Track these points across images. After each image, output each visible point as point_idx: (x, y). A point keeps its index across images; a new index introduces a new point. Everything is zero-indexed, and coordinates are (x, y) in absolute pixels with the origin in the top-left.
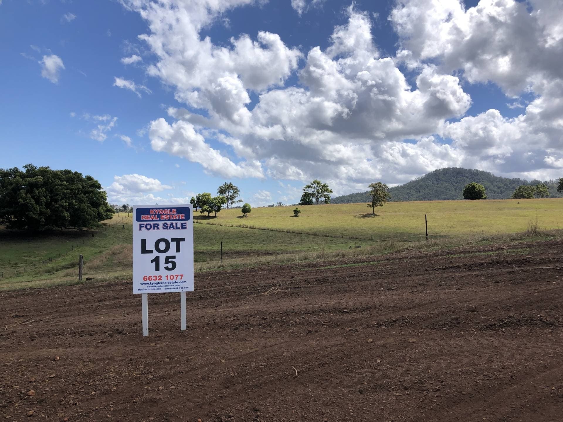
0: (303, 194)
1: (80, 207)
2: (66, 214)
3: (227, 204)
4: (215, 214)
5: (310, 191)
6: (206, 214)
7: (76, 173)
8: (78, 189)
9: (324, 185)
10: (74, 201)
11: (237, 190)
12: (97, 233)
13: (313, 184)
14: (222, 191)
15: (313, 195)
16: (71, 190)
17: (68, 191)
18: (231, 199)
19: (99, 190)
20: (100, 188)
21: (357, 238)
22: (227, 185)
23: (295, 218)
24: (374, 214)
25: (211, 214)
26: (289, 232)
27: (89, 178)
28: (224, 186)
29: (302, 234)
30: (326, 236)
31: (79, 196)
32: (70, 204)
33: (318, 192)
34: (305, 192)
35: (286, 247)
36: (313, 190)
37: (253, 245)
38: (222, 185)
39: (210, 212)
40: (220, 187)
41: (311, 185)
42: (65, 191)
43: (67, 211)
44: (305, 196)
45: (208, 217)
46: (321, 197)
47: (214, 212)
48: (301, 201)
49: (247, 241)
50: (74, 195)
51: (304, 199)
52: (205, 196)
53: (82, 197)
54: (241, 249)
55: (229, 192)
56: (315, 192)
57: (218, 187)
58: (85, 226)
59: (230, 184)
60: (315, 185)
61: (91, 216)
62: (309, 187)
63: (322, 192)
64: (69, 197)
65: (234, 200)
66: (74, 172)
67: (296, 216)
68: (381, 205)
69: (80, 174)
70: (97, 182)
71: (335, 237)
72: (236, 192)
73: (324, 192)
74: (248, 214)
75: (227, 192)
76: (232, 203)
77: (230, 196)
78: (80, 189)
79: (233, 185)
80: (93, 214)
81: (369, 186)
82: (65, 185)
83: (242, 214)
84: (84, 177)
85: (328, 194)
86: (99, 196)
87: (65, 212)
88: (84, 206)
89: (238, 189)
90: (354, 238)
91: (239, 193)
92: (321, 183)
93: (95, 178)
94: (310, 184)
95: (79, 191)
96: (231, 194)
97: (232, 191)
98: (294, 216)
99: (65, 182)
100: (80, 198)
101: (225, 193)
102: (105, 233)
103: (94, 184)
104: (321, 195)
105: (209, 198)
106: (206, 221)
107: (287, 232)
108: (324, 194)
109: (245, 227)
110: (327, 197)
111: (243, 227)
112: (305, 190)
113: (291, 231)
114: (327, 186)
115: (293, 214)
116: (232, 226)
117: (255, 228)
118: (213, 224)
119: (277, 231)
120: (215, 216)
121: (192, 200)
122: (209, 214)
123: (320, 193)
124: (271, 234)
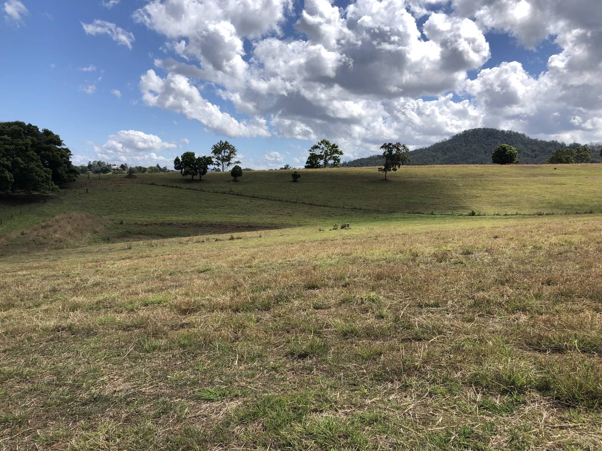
1: (28, 167)
2: (8, 174)
3: (223, 166)
4: (200, 177)
5: (318, 152)
6: (189, 177)
7: (30, 125)
8: (26, 145)
9: (334, 145)
10: (19, 159)
11: (234, 150)
12: (52, 198)
13: (321, 145)
14: (217, 150)
15: (321, 157)
16: (16, 145)
17: (12, 147)
18: (227, 160)
19: (58, 147)
20: (60, 143)
21: (360, 209)
22: (223, 144)
23: (293, 184)
24: (386, 179)
25: (195, 177)
26: (282, 201)
27: (47, 133)
28: (219, 145)
30: (325, 206)
31: (28, 153)
32: (15, 163)
33: (326, 153)
34: (311, 153)
35: (273, 219)
36: (321, 151)
37: (236, 216)
38: (216, 144)
39: (193, 174)
40: (214, 146)
41: (319, 146)
42: (8, 147)
43: (10, 171)
44: (311, 158)
45: (192, 181)
46: (330, 159)
47: (198, 175)
48: (307, 163)
49: (229, 211)
50: (21, 152)
51: (311, 161)
52: (187, 156)
53: (33, 154)
54: (219, 221)
56: (323, 154)
57: (212, 146)
58: (36, 190)
59: (226, 142)
60: (323, 146)
61: (42, 177)
62: (316, 147)
63: (331, 154)
64: (13, 154)
65: (231, 161)
66: (27, 124)
67: (295, 181)
68: (395, 170)
69: (36, 127)
70: (57, 137)
71: (334, 207)
72: (233, 151)
73: (333, 153)
74: (238, 178)
75: (223, 152)
76: (228, 165)
77: (226, 156)
78: (29, 144)
79: (230, 144)
80: (46, 176)
81: (382, 147)
82: (6, 140)
83: (233, 178)
84: (40, 130)
85: (337, 155)
86: (58, 154)
87: (7, 172)
88: (33, 165)
89: (236, 148)
90: (356, 209)
91: (235, 153)
92: (330, 143)
93: (55, 133)
94: (317, 144)
95: (27, 147)
96: (227, 154)
97: (229, 151)
98: (292, 181)
99: (6, 136)
100: (28, 156)
101: (220, 153)
102: (62, 198)
103: (52, 139)
104: (330, 156)
105: (193, 158)
106: (188, 186)
107: (279, 201)
108: (334, 155)
109: (232, 193)
110: (336, 160)
111: (229, 194)
112: (311, 151)
113: (284, 200)
114: (337, 147)
115: (291, 179)
116: (217, 193)
117: (243, 196)
118: (194, 190)
119: (268, 199)
120: (200, 180)
121: (177, 161)
122: (193, 177)
123: (329, 155)
124: (261, 202)
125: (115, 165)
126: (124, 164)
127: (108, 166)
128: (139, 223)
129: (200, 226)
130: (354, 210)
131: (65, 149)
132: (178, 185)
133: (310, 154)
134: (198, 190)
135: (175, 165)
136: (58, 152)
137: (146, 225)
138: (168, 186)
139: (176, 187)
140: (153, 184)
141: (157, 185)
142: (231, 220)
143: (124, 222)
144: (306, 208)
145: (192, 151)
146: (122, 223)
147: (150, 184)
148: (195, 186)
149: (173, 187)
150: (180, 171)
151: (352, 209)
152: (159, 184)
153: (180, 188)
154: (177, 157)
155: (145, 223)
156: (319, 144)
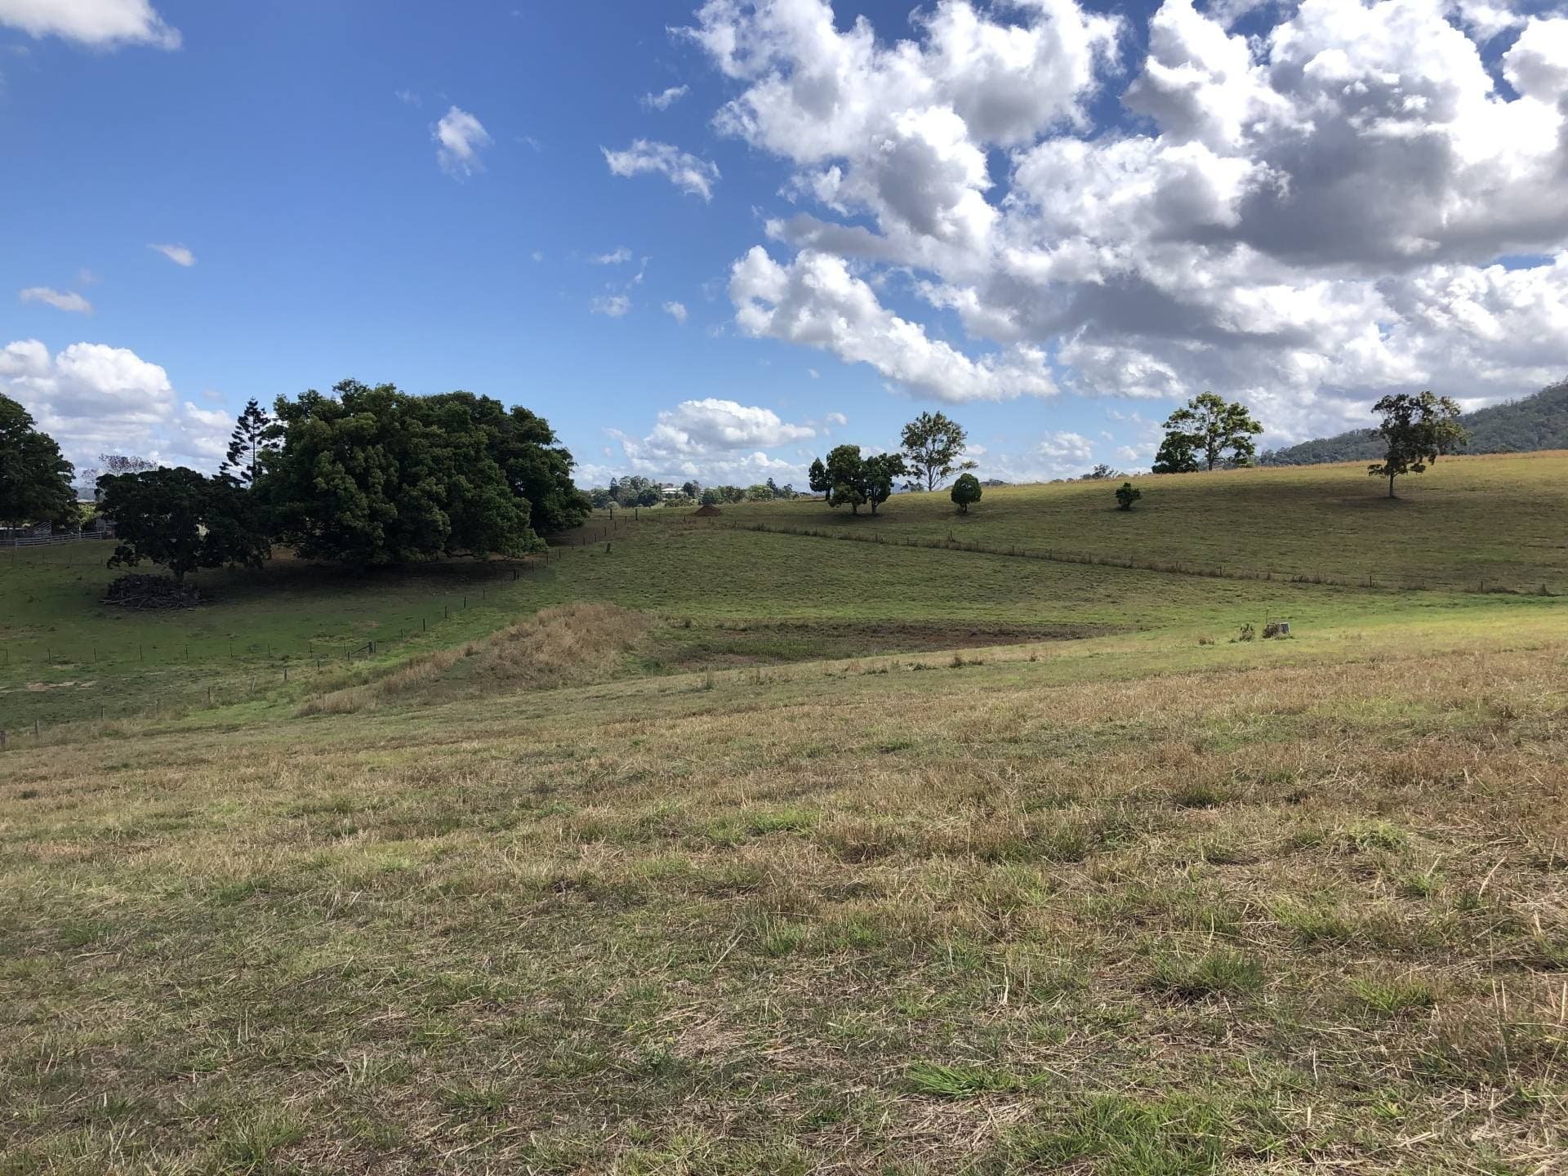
0: (1164, 438)
1: (480, 496)
2: (439, 516)
3: (931, 477)
4: (874, 507)
5: (1188, 428)
6: (847, 507)
7: (485, 399)
8: (477, 445)
9: (1235, 407)
10: (462, 479)
11: (959, 433)
12: (531, 567)
13: (1196, 408)
14: (914, 438)
15: (1198, 442)
16: (456, 448)
17: (448, 452)
18: (941, 462)
19: (545, 447)
20: (547, 439)
21: (1318, 582)
22: (929, 421)
23: (1121, 518)
24: (1392, 497)
25: (861, 508)
26: (1090, 562)
27: (521, 415)
28: (919, 424)
29: (1130, 567)
30: (1213, 575)
31: (480, 465)
32: (453, 489)
33: (1213, 431)
34: (1170, 431)
35: (1066, 613)
36: (1197, 425)
37: (966, 604)
38: (913, 421)
39: (856, 502)
41: (1192, 411)
42: (437, 451)
43: (443, 507)
44: (1169, 445)
45: (854, 517)
46: (1224, 445)
47: (869, 502)
48: (1158, 459)
49: (949, 591)
50: (467, 462)
51: (1168, 452)
52: (842, 454)
53: (490, 468)
55: (934, 441)
56: (1203, 433)
57: (902, 427)
58: (495, 549)
59: (938, 416)
60: (1202, 410)
61: (509, 519)
62: (1184, 415)
63: (1228, 431)
64: (449, 468)
65: (949, 463)
66: (478, 397)
67: (1125, 508)
68: (1419, 469)
69: (497, 403)
70: (542, 424)
71: (1241, 578)
72: (955, 438)
73: (1233, 429)
74: (970, 505)
75: (930, 441)
76: (943, 473)
77: (938, 452)
78: (482, 443)
79: (947, 421)
80: (518, 516)
81: (1378, 407)
82: (435, 435)
83: (956, 506)
84: (507, 410)
85: (1246, 435)
86: (544, 463)
87: (436, 509)
88: (490, 492)
89: (963, 430)
90: (1307, 581)
91: (963, 442)
92: (1223, 401)
93: (538, 415)
94: (1186, 408)
95: (478, 451)
96: (939, 446)
97: (945, 438)
98: (1117, 510)
99: (435, 428)
100: (481, 471)
101: (923, 445)
102: (553, 567)
103: (531, 429)
104: (1223, 439)
105: (856, 459)
106: (844, 530)
107: (1083, 562)
108: (1235, 435)
109: (953, 545)
110: (1243, 447)
111: (947, 547)
112: (1169, 427)
113: (1096, 560)
114: (1243, 412)
115: (1115, 504)
116: (915, 545)
117: (983, 551)
118: (859, 539)
119: (1050, 558)
120: (874, 516)
121: (816, 468)
122: (855, 508)
123: (1221, 435)
124: (1031, 567)
125: (671, 485)
126: (692, 482)
127: (655, 487)
128: (728, 624)
129: (874, 631)
130: (1300, 585)
131: (559, 452)
132: (820, 530)
133: (1168, 434)
134: (866, 541)
135: (813, 480)
136: (544, 459)
137: (744, 630)
138: (795, 533)
139: (815, 535)
140: (759, 529)
141: (769, 531)
142: (953, 617)
143: (694, 623)
144: (1158, 582)
145: (854, 444)
146: (687, 626)
147: (754, 530)
148: (861, 530)
149: (807, 534)
150: (824, 493)
151: (1293, 581)
152: (773, 528)
153: (825, 536)
154: (818, 460)
155: (742, 626)
156: (1191, 406)
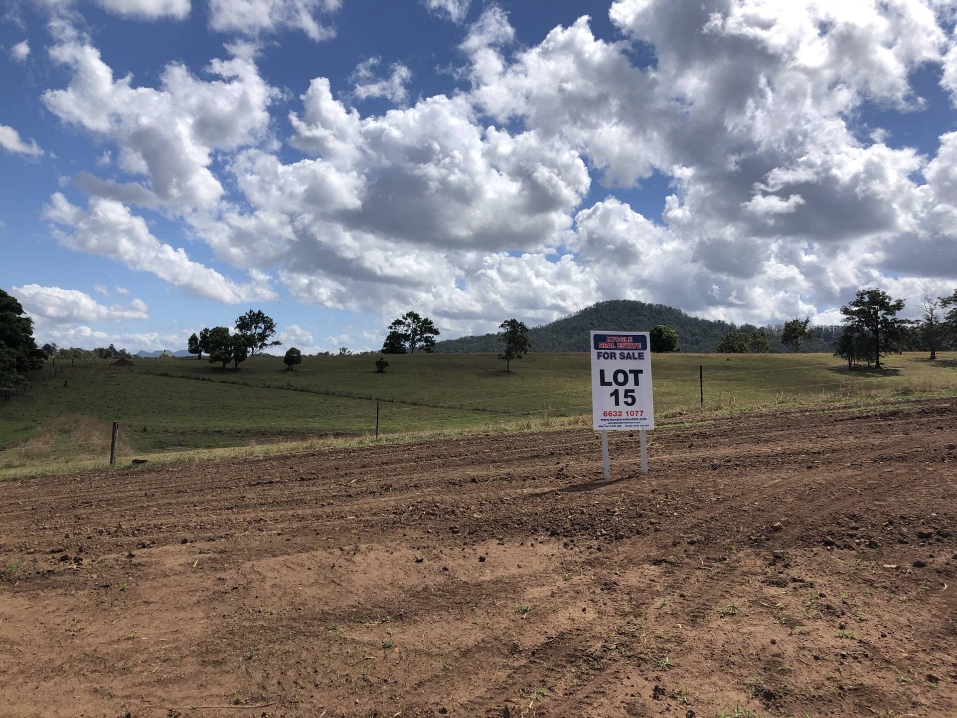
0: (389, 334)
3: (253, 349)
4: (236, 364)
5: (401, 330)
6: (219, 364)
9: (426, 320)
11: (272, 324)
12: (15, 394)
13: (406, 319)
14: (243, 324)
15: (406, 337)
18: (260, 340)
19: (17, 316)
20: (20, 311)
21: (486, 411)
22: (254, 314)
23: (379, 376)
24: (508, 371)
25: (229, 365)
26: (370, 399)
28: (247, 317)
29: (392, 401)
30: (434, 406)
33: (414, 331)
34: (392, 331)
36: (406, 328)
38: (244, 314)
39: (225, 361)
40: (240, 318)
41: (404, 321)
44: (392, 338)
45: (222, 370)
46: (419, 340)
47: (233, 361)
48: (385, 346)
49: (298, 413)
51: (390, 342)
52: (217, 332)
54: (289, 426)
55: (256, 328)
56: (409, 333)
57: (237, 318)
59: (260, 312)
60: (409, 320)
62: (399, 323)
63: (422, 333)
65: (266, 342)
67: (380, 371)
68: (520, 357)
71: (448, 408)
72: (270, 326)
73: (425, 332)
74: (295, 367)
75: (253, 327)
76: (261, 347)
77: (259, 334)
79: (265, 316)
80: (9, 360)
81: (502, 326)
83: (286, 366)
85: (431, 335)
86: (18, 326)
89: (274, 322)
90: (479, 410)
91: (274, 329)
92: (420, 316)
93: (11, 294)
94: (401, 319)
96: (259, 331)
97: (263, 326)
98: (376, 372)
101: (249, 329)
102: (28, 394)
103: (10, 304)
104: (419, 337)
105: (226, 335)
106: (223, 377)
107: (367, 399)
108: (425, 335)
109: (290, 387)
110: (429, 342)
111: (289, 389)
112: (392, 328)
113: (373, 398)
114: (431, 323)
115: (375, 368)
116: (269, 387)
117: (310, 392)
118: (233, 383)
119: (349, 396)
120: (235, 370)
121: (193, 339)
122: (224, 364)
123: (418, 334)
124: (339, 401)
126: (51, 344)
128: (171, 430)
129: (263, 434)
131: (24, 319)
132: (207, 377)
133: (390, 332)
134: (238, 384)
135: (190, 347)
136: (18, 324)
137: (182, 433)
138: (189, 378)
139: (204, 379)
140: (165, 375)
141: (172, 376)
142: (307, 426)
143: (148, 429)
144: (409, 409)
145: (224, 326)
146: (145, 430)
147: (162, 375)
148: (233, 377)
149: (198, 379)
150: (197, 355)
151: (473, 410)
152: (174, 375)
153: (210, 380)
154: (194, 334)
155: (181, 431)
156: (403, 318)
